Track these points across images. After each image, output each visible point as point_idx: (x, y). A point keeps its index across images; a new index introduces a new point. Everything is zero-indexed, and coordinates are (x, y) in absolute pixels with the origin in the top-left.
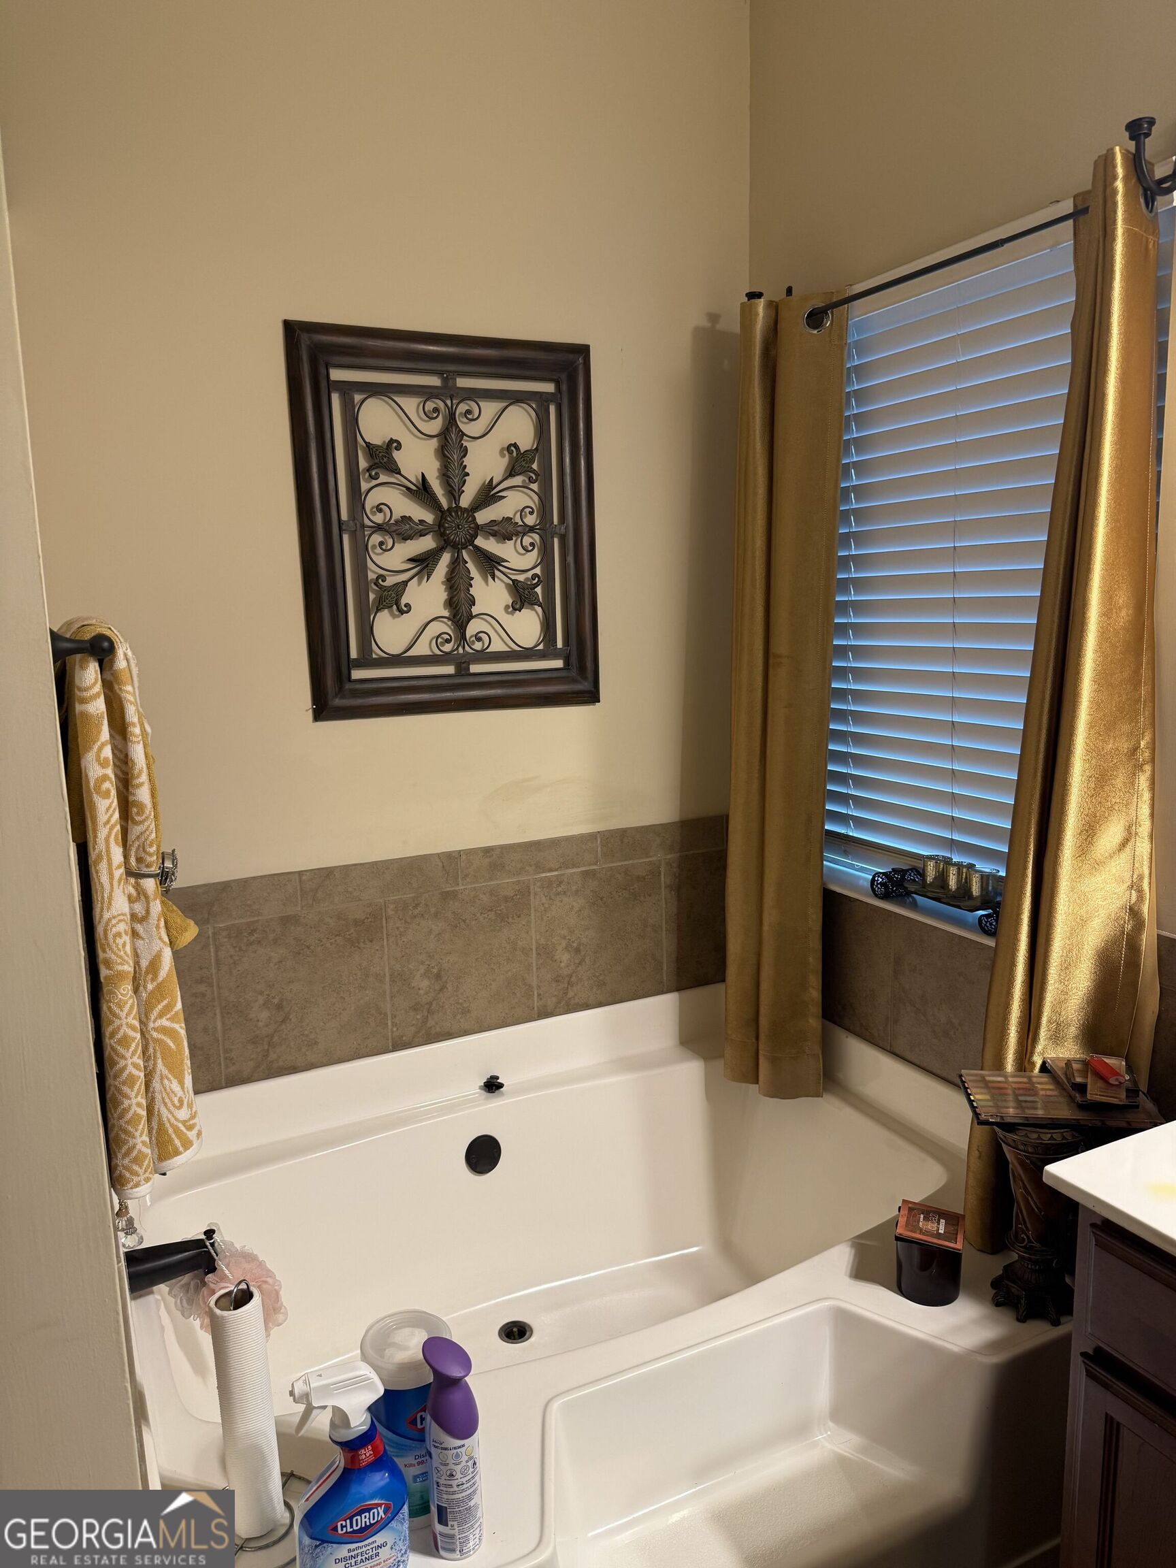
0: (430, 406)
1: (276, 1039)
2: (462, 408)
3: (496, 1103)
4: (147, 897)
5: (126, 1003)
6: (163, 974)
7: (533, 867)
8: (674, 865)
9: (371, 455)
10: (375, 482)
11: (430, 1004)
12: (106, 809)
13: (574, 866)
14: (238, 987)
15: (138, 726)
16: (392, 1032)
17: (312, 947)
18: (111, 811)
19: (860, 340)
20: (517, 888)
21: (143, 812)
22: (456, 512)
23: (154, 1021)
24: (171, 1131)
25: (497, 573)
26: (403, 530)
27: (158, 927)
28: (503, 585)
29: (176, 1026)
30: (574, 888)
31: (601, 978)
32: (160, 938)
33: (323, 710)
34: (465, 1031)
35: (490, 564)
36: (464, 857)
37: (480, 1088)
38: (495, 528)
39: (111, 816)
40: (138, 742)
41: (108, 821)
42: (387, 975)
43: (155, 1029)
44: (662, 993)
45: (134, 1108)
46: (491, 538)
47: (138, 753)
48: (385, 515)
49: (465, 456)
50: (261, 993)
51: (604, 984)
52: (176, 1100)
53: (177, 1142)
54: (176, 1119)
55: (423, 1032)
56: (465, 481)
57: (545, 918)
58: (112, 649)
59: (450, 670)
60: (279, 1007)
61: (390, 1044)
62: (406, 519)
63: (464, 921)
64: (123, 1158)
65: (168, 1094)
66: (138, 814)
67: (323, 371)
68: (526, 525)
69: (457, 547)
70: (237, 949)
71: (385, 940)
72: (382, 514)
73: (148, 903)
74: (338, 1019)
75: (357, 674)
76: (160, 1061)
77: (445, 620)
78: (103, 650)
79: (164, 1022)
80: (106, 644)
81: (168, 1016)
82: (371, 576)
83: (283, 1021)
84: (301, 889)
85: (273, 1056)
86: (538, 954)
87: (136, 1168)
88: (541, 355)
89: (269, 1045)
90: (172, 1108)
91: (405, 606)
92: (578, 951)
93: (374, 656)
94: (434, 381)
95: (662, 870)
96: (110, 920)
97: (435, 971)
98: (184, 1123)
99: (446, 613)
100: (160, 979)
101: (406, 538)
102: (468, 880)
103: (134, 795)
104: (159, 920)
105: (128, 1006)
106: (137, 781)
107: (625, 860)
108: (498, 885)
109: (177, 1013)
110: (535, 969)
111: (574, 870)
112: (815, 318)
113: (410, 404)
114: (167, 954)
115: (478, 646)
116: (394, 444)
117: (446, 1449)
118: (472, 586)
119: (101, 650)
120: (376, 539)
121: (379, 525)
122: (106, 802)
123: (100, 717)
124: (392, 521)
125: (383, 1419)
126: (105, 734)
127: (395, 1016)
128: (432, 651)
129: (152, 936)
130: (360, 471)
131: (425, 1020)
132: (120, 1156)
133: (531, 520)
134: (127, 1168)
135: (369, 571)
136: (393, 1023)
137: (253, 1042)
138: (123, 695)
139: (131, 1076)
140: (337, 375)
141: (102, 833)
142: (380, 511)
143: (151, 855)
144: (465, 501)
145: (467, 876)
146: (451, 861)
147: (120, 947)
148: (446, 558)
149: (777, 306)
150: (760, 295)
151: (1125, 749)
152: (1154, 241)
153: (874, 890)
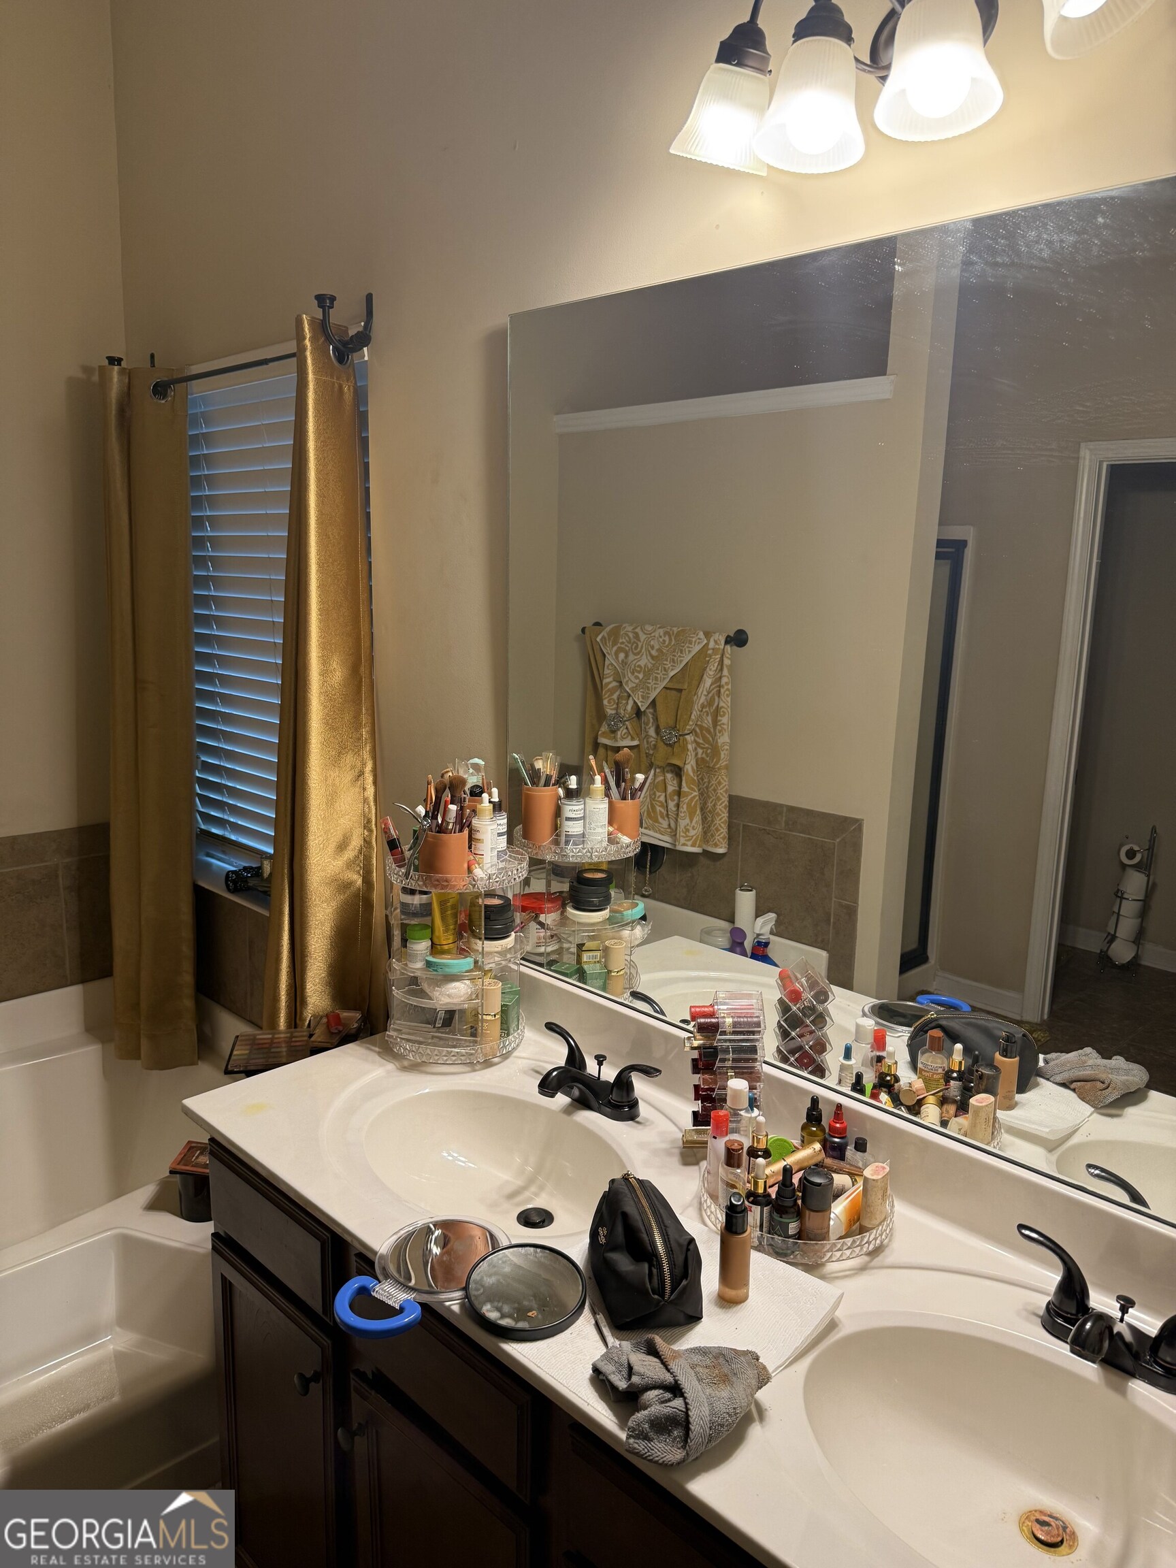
8: (74, 868)
19: (206, 411)
44: (66, 986)
95: (60, 873)
112: (160, 389)
149: (129, 374)
150: (119, 361)
151: (349, 776)
152: (349, 386)
153: (228, 886)
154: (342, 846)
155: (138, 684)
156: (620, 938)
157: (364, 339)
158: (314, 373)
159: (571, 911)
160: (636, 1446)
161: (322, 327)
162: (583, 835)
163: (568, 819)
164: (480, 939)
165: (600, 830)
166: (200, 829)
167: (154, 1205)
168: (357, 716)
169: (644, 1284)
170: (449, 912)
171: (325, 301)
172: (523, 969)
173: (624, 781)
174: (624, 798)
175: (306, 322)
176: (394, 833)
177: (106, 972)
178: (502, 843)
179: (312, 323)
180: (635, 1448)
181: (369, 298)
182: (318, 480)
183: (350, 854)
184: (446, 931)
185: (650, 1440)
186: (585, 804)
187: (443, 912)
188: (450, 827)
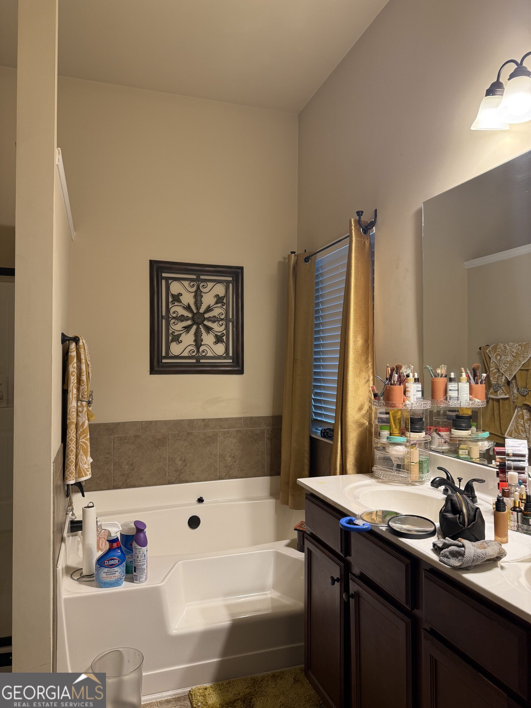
0: (192, 284)
1: (130, 475)
2: (202, 284)
3: (201, 505)
4: (83, 406)
5: (73, 430)
6: (85, 427)
7: (219, 427)
8: (270, 431)
9: (173, 297)
10: (174, 305)
11: (181, 470)
12: (73, 379)
13: (234, 428)
14: (119, 456)
15: (84, 360)
16: (168, 478)
17: (143, 446)
18: (74, 380)
19: (321, 265)
20: (213, 433)
21: (84, 383)
22: (198, 314)
23: (81, 439)
24: (82, 470)
25: (210, 332)
26: (182, 318)
27: (85, 414)
28: (213, 336)
29: (87, 442)
30: (233, 435)
31: (242, 468)
32: (85, 417)
33: (153, 371)
34: (193, 481)
35: (208, 329)
36: (195, 421)
37: (196, 501)
38: (211, 319)
39: (74, 381)
40: (84, 364)
41: (73, 382)
42: (167, 458)
43: (81, 442)
44: (265, 476)
45: (72, 458)
46: (210, 322)
47: (84, 367)
48: (176, 314)
49: (202, 298)
50: (126, 460)
51: (243, 470)
52: (84, 462)
53: (83, 473)
54: (84, 467)
55: (178, 479)
56: (202, 305)
57: (223, 445)
58: (79, 340)
59: (194, 361)
60: (132, 465)
61: (167, 482)
62: (182, 316)
63: (194, 443)
64: (67, 472)
65: (82, 460)
66: (83, 383)
67: (160, 274)
68: (221, 318)
69: (198, 324)
70: (120, 444)
71: (167, 447)
72: (175, 314)
73: (83, 408)
74: (150, 471)
75: (164, 361)
76: (81, 450)
77: (194, 346)
78: (77, 340)
79: (84, 440)
80: (77, 339)
81: (85, 439)
82: (170, 332)
83: (133, 470)
84: (142, 427)
85: (128, 481)
86: (220, 457)
87: (70, 475)
88: (227, 270)
89: (128, 477)
90: (83, 464)
91: (180, 341)
92: (234, 457)
93: (170, 355)
94: (194, 277)
95: (265, 432)
96: (71, 407)
97: (183, 459)
98: (86, 469)
99: (194, 344)
100: (84, 428)
101: (182, 321)
102: (196, 429)
103: (82, 378)
104: (85, 413)
105: (73, 431)
106: (82, 374)
107: (252, 428)
108: (207, 432)
109: (87, 438)
110: (218, 462)
111: (233, 429)
112: (307, 260)
113: (186, 283)
114: (87, 422)
115: (204, 354)
116: (180, 294)
117: (137, 549)
118: (202, 336)
119: (76, 340)
120: (173, 321)
121: (174, 317)
122: (74, 377)
123: (74, 356)
124: (178, 316)
125: (124, 545)
126: (75, 360)
127: (169, 473)
128: (189, 355)
129: (83, 417)
130: (170, 302)
131: (179, 475)
132: (67, 471)
133: (223, 317)
134: (68, 475)
135: (170, 330)
136: (168, 475)
137: (122, 476)
138: (81, 351)
139: (72, 450)
140: (164, 275)
141: (72, 385)
142: (175, 313)
143: (85, 395)
144: (202, 311)
145: (196, 428)
146: (191, 422)
147: (73, 415)
148: (194, 327)
149: (297, 256)
150: (294, 253)
151: (364, 381)
152: (368, 241)
153: (321, 435)
154: (360, 409)
155: (295, 361)
156: (478, 445)
157: (373, 224)
158: (355, 237)
159: (453, 430)
160: (443, 559)
161: (359, 222)
162: (458, 397)
163: (450, 390)
164: (409, 432)
165: (465, 396)
166: (313, 418)
167: (289, 545)
168: (367, 359)
169: (456, 520)
170: (397, 421)
171: (359, 213)
172: (430, 452)
173: (477, 376)
174: (477, 383)
175: (353, 221)
176: (376, 392)
177: (278, 474)
178: (419, 395)
179: (355, 221)
180: (443, 560)
181: (376, 211)
182: (355, 273)
183: (364, 411)
184: (396, 428)
185: (449, 558)
186: (458, 384)
187: (394, 421)
188: (396, 382)
